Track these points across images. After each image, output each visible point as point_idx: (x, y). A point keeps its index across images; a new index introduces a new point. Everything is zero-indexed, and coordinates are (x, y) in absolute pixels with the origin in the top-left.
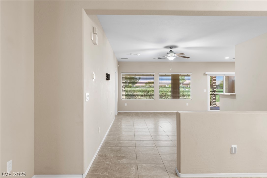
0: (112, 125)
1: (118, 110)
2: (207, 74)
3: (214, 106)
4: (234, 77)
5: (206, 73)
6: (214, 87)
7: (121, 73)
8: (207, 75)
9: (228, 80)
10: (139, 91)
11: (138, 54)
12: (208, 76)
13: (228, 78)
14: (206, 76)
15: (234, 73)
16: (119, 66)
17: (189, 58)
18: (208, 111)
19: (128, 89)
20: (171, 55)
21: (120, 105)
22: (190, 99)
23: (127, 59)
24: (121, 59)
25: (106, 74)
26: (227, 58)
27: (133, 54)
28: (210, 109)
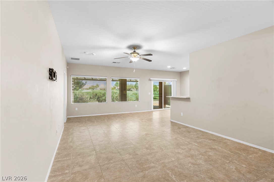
0: (59, 144)
1: (68, 115)
7: (71, 76)
10: (87, 93)
11: (94, 54)
12: (152, 81)
14: (150, 81)
16: (68, 68)
17: (151, 61)
18: (151, 110)
19: (77, 92)
20: (135, 57)
21: (69, 110)
22: (139, 101)
23: (78, 59)
24: (72, 59)
25: (49, 70)
26: (169, 67)
27: (87, 53)
28: (154, 109)
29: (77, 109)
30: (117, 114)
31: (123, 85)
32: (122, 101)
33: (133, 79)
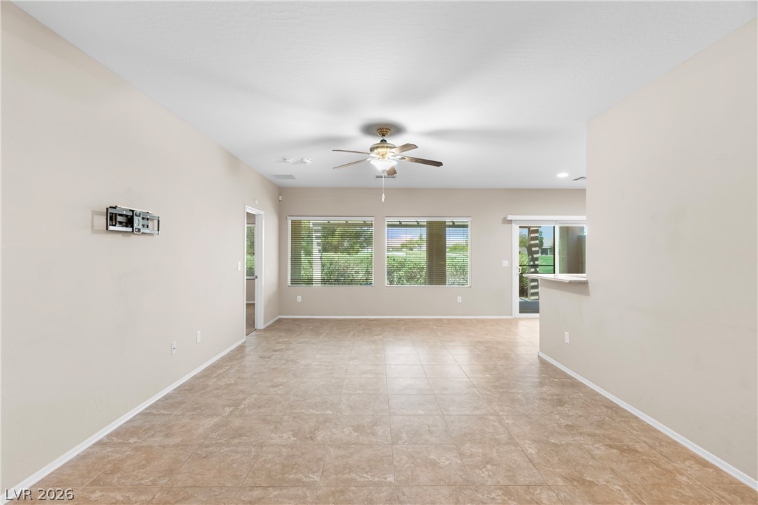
1: (280, 312)
2: (511, 220)
3: (532, 298)
4: (582, 229)
5: (510, 217)
6: (533, 249)
7: (288, 218)
8: (511, 223)
9: (568, 236)
11: (306, 160)
12: (513, 225)
13: (566, 231)
14: (509, 225)
15: (584, 218)
16: (281, 199)
17: (439, 164)
18: (513, 317)
20: (384, 156)
22: (468, 286)
23: (291, 177)
24: (277, 177)
26: (563, 175)
27: (291, 160)
28: (520, 312)
29: (299, 299)
30: (400, 320)
31: (436, 237)
32: (431, 283)
33: (458, 220)
